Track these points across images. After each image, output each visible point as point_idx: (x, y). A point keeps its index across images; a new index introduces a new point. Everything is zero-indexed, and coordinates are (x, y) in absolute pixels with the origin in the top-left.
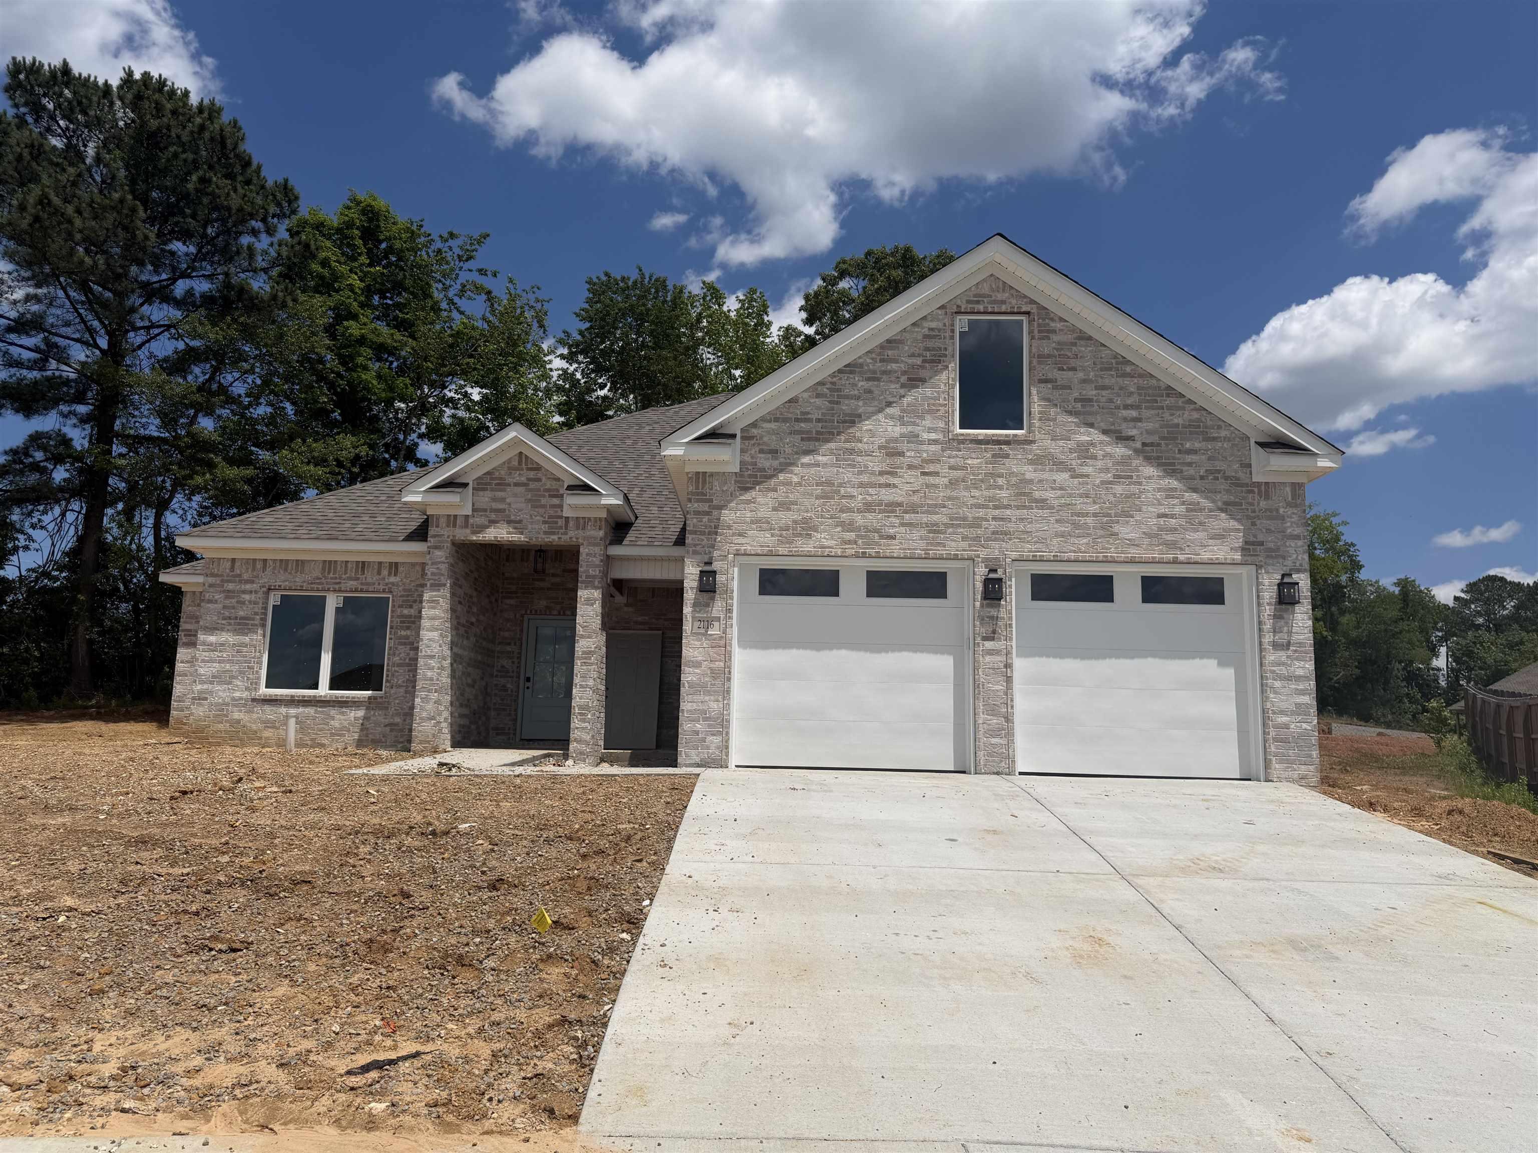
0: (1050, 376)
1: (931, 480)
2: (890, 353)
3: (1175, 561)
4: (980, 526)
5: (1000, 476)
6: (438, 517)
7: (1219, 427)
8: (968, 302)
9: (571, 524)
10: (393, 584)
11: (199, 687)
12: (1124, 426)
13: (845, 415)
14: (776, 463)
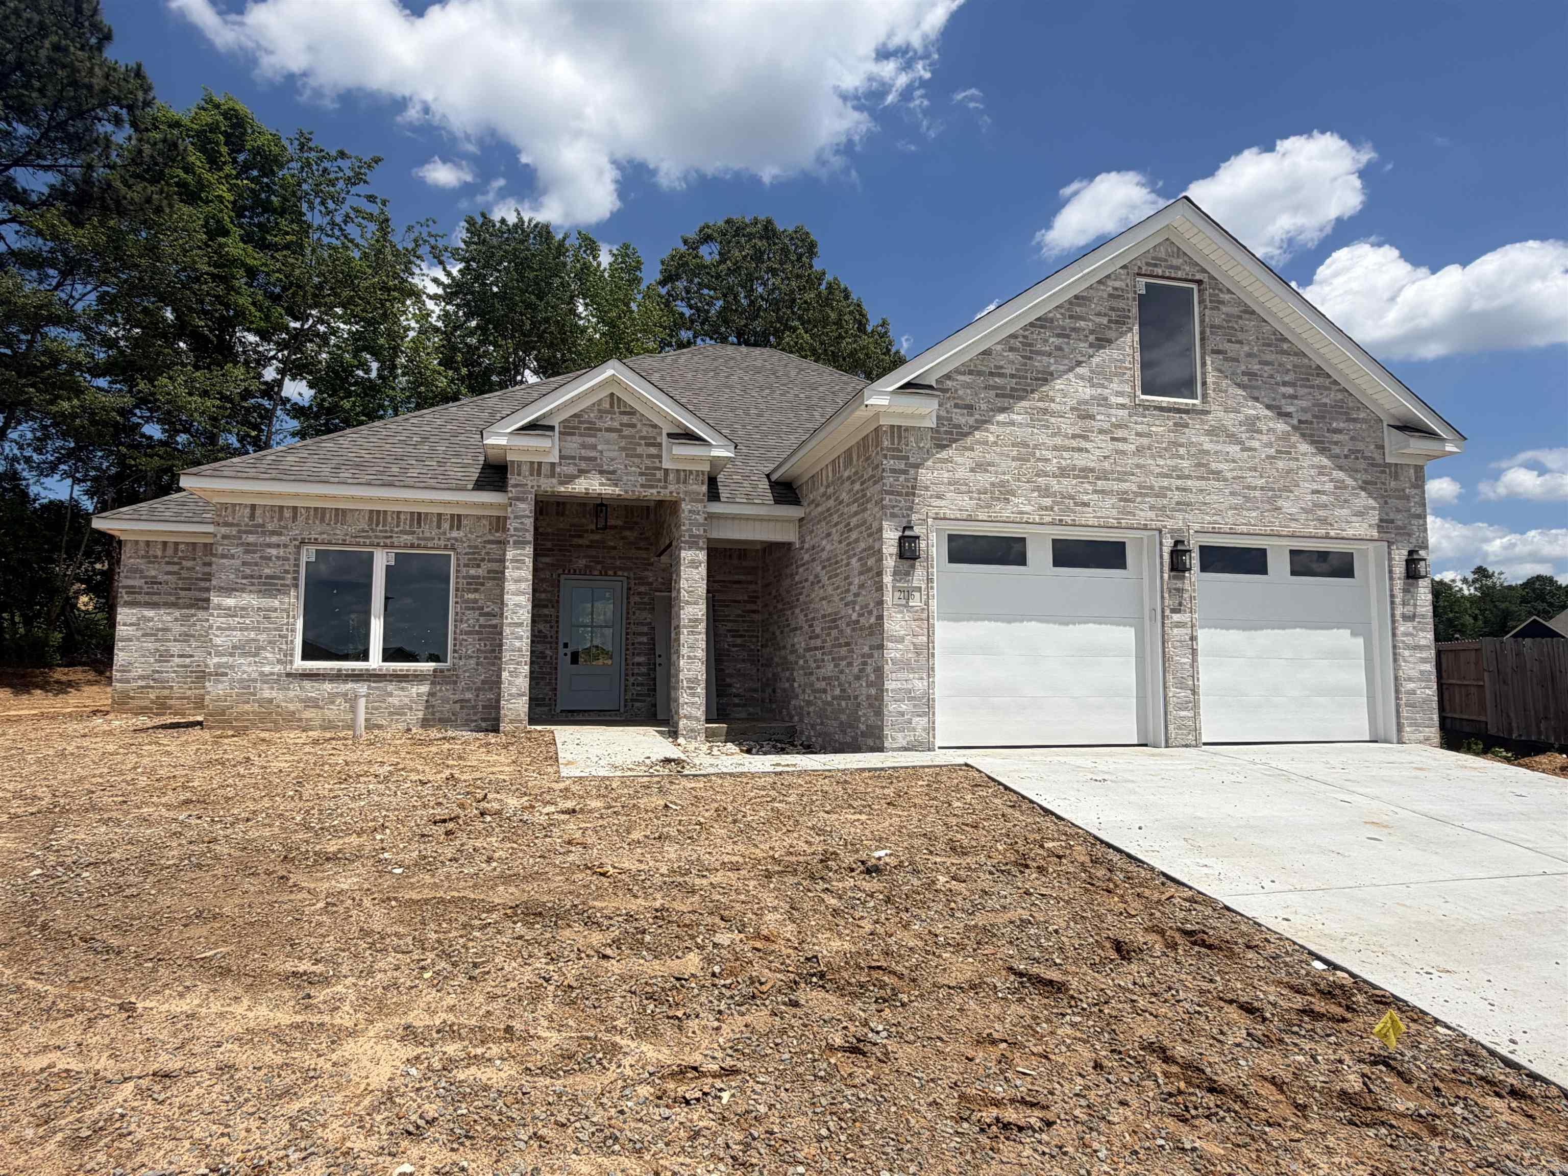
0: (1221, 347)
1: (1120, 446)
2: (1078, 309)
3: (1327, 537)
4: (1165, 496)
5: (1181, 445)
6: (520, 464)
7: (1358, 409)
8: (1148, 264)
9: (671, 476)
10: (456, 539)
11: (216, 660)
12: (1283, 401)
13: (1038, 372)
14: (971, 420)
